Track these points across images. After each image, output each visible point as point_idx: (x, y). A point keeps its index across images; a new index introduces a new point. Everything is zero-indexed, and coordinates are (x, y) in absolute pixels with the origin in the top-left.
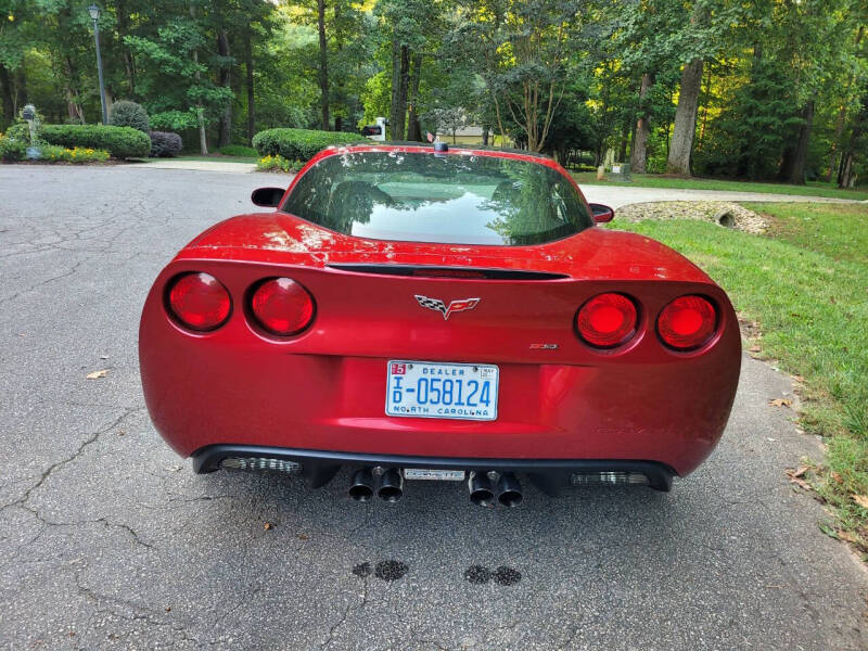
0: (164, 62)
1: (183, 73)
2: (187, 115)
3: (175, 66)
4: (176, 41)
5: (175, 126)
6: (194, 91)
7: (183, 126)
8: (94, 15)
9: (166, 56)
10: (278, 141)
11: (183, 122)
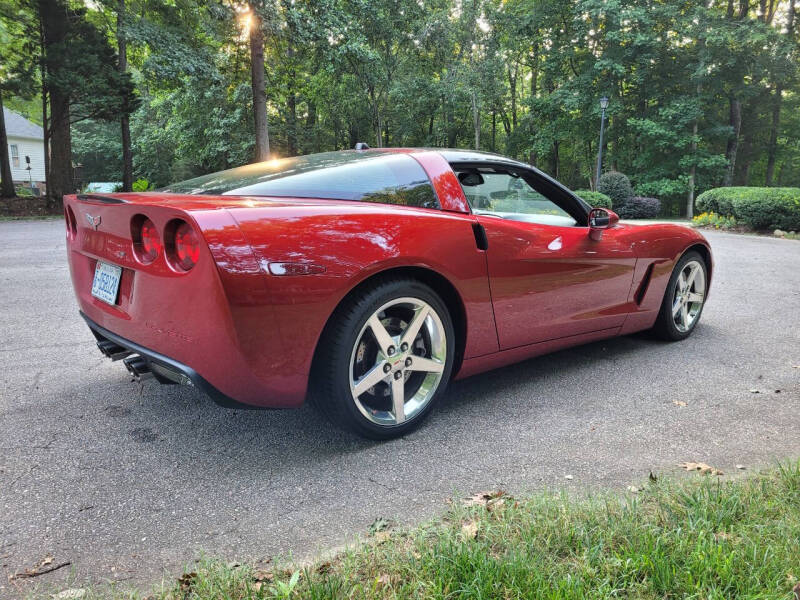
0: (660, 137)
1: (677, 145)
2: (674, 182)
3: (670, 139)
4: (674, 118)
5: (661, 193)
6: (685, 161)
7: (669, 193)
8: (604, 104)
9: (662, 131)
10: (718, 199)
11: (670, 189)
